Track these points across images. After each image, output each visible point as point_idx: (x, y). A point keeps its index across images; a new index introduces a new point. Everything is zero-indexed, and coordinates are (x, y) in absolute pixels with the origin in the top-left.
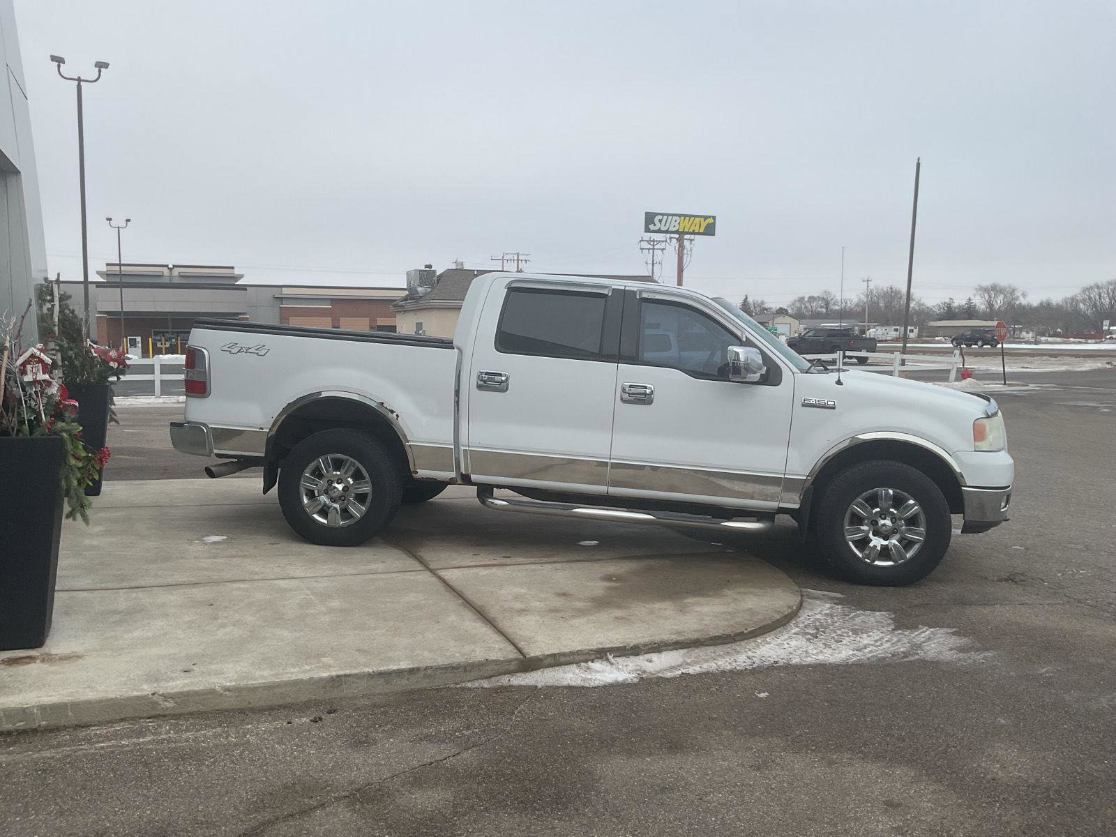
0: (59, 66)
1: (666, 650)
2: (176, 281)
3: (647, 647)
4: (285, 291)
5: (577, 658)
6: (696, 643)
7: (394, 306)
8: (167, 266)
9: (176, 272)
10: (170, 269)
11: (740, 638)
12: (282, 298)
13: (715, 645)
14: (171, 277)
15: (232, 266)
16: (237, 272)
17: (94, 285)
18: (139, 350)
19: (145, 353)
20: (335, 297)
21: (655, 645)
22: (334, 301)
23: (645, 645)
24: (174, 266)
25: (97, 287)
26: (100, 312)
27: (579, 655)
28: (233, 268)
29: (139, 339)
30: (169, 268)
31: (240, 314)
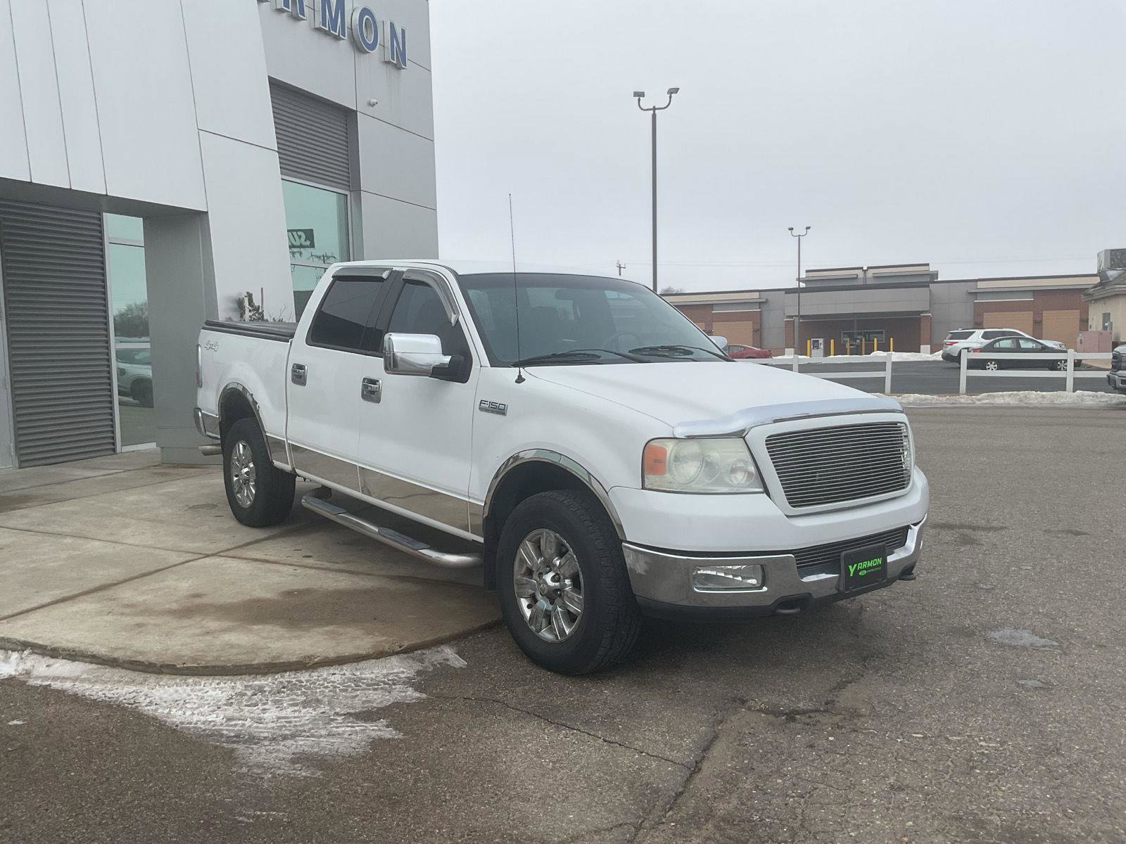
0: (639, 100)
1: (83, 661)
2: (869, 282)
3: (65, 653)
4: (980, 285)
5: (8, 645)
6: (113, 662)
7: (1086, 295)
8: (862, 268)
9: (870, 273)
10: (865, 271)
11: (167, 671)
12: (976, 293)
13: (134, 670)
14: (865, 278)
15: (927, 262)
16: (932, 269)
17: (784, 292)
18: (821, 351)
19: (827, 353)
20: (1036, 289)
21: (72, 653)
22: (1036, 293)
23: (64, 650)
24: (869, 268)
25: (786, 293)
26: (788, 317)
27: (8, 642)
28: (928, 265)
29: (821, 341)
30: (863, 270)
31: (922, 312)
